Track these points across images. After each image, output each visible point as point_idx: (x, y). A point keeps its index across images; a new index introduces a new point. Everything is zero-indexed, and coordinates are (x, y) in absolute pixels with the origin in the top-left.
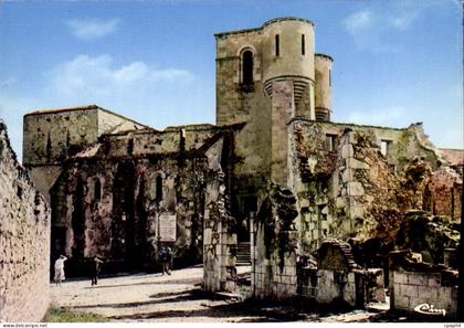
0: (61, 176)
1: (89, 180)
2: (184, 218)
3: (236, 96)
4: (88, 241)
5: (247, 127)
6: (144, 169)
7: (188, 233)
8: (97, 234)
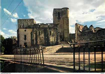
0: (33, 30)
1: (38, 31)
2: (55, 38)
3: (57, 19)
4: (38, 42)
5: (59, 24)
6: (48, 30)
7: (56, 40)
8: (40, 40)
